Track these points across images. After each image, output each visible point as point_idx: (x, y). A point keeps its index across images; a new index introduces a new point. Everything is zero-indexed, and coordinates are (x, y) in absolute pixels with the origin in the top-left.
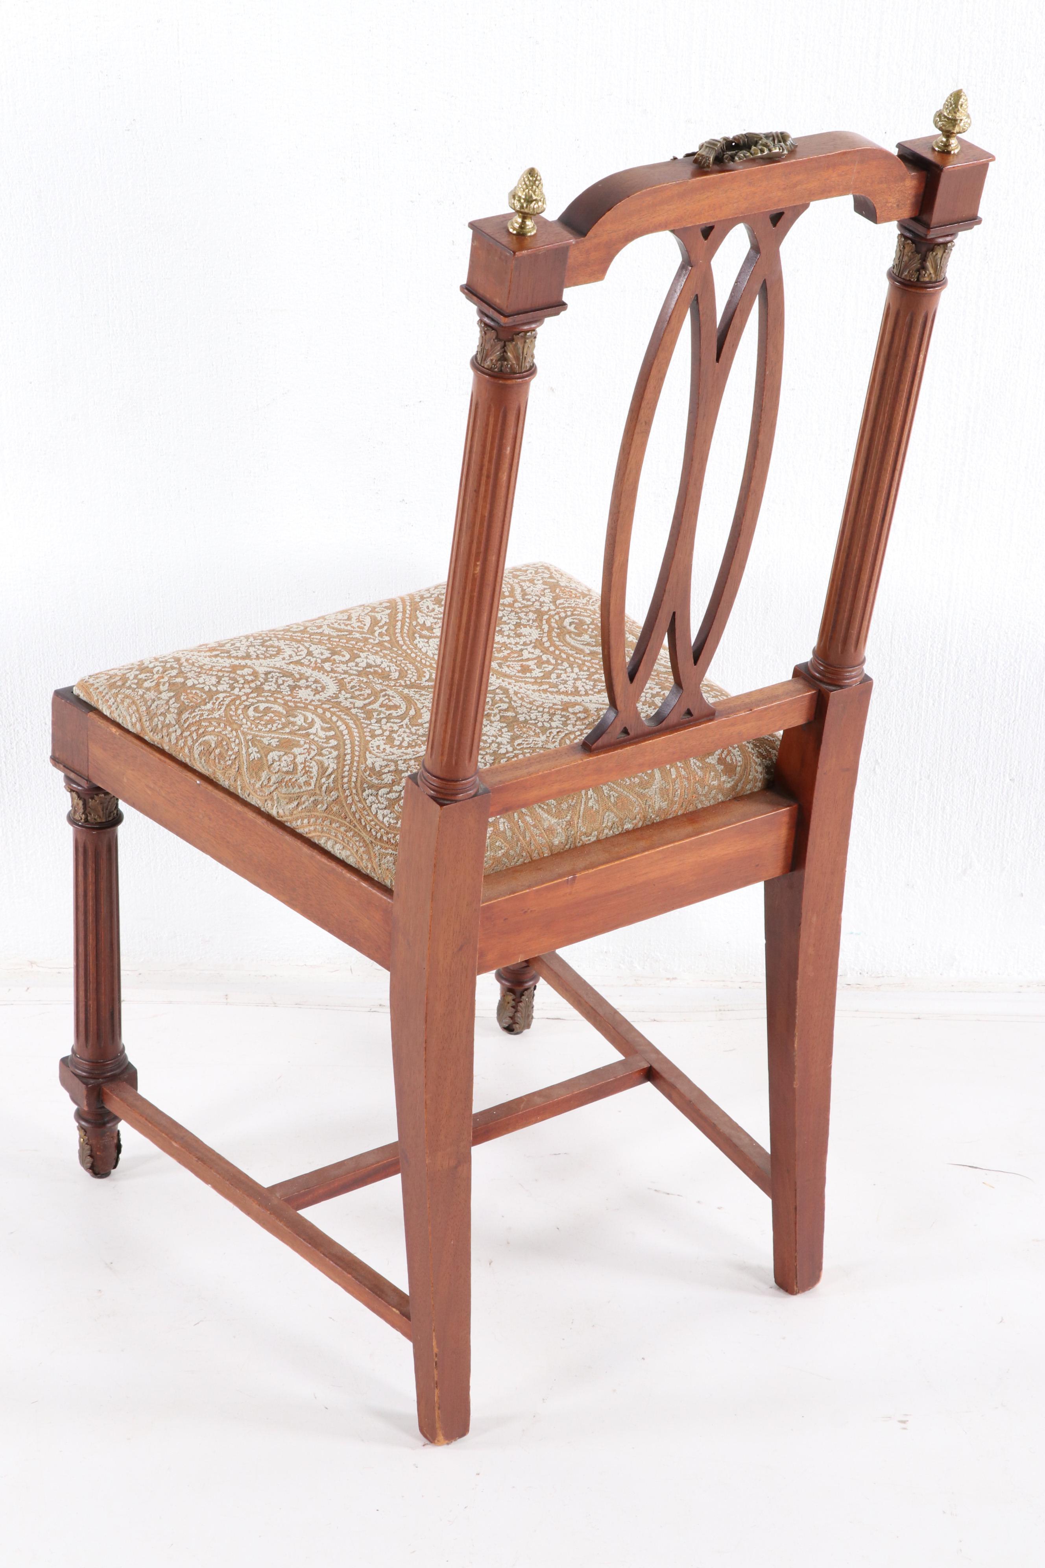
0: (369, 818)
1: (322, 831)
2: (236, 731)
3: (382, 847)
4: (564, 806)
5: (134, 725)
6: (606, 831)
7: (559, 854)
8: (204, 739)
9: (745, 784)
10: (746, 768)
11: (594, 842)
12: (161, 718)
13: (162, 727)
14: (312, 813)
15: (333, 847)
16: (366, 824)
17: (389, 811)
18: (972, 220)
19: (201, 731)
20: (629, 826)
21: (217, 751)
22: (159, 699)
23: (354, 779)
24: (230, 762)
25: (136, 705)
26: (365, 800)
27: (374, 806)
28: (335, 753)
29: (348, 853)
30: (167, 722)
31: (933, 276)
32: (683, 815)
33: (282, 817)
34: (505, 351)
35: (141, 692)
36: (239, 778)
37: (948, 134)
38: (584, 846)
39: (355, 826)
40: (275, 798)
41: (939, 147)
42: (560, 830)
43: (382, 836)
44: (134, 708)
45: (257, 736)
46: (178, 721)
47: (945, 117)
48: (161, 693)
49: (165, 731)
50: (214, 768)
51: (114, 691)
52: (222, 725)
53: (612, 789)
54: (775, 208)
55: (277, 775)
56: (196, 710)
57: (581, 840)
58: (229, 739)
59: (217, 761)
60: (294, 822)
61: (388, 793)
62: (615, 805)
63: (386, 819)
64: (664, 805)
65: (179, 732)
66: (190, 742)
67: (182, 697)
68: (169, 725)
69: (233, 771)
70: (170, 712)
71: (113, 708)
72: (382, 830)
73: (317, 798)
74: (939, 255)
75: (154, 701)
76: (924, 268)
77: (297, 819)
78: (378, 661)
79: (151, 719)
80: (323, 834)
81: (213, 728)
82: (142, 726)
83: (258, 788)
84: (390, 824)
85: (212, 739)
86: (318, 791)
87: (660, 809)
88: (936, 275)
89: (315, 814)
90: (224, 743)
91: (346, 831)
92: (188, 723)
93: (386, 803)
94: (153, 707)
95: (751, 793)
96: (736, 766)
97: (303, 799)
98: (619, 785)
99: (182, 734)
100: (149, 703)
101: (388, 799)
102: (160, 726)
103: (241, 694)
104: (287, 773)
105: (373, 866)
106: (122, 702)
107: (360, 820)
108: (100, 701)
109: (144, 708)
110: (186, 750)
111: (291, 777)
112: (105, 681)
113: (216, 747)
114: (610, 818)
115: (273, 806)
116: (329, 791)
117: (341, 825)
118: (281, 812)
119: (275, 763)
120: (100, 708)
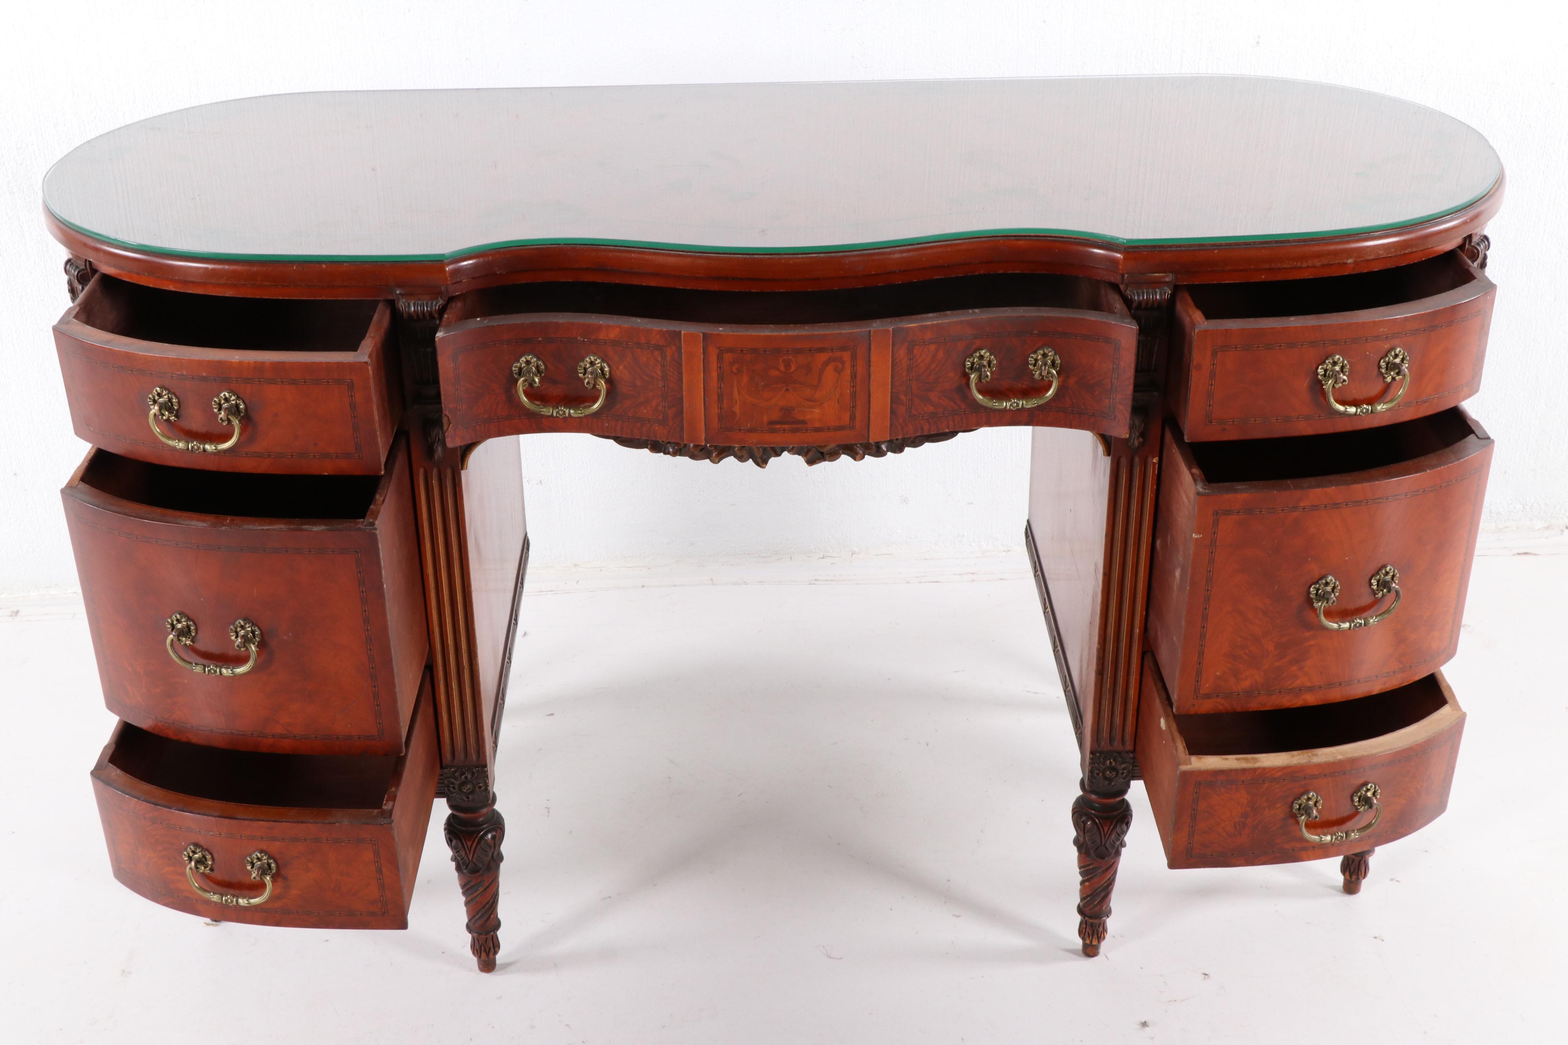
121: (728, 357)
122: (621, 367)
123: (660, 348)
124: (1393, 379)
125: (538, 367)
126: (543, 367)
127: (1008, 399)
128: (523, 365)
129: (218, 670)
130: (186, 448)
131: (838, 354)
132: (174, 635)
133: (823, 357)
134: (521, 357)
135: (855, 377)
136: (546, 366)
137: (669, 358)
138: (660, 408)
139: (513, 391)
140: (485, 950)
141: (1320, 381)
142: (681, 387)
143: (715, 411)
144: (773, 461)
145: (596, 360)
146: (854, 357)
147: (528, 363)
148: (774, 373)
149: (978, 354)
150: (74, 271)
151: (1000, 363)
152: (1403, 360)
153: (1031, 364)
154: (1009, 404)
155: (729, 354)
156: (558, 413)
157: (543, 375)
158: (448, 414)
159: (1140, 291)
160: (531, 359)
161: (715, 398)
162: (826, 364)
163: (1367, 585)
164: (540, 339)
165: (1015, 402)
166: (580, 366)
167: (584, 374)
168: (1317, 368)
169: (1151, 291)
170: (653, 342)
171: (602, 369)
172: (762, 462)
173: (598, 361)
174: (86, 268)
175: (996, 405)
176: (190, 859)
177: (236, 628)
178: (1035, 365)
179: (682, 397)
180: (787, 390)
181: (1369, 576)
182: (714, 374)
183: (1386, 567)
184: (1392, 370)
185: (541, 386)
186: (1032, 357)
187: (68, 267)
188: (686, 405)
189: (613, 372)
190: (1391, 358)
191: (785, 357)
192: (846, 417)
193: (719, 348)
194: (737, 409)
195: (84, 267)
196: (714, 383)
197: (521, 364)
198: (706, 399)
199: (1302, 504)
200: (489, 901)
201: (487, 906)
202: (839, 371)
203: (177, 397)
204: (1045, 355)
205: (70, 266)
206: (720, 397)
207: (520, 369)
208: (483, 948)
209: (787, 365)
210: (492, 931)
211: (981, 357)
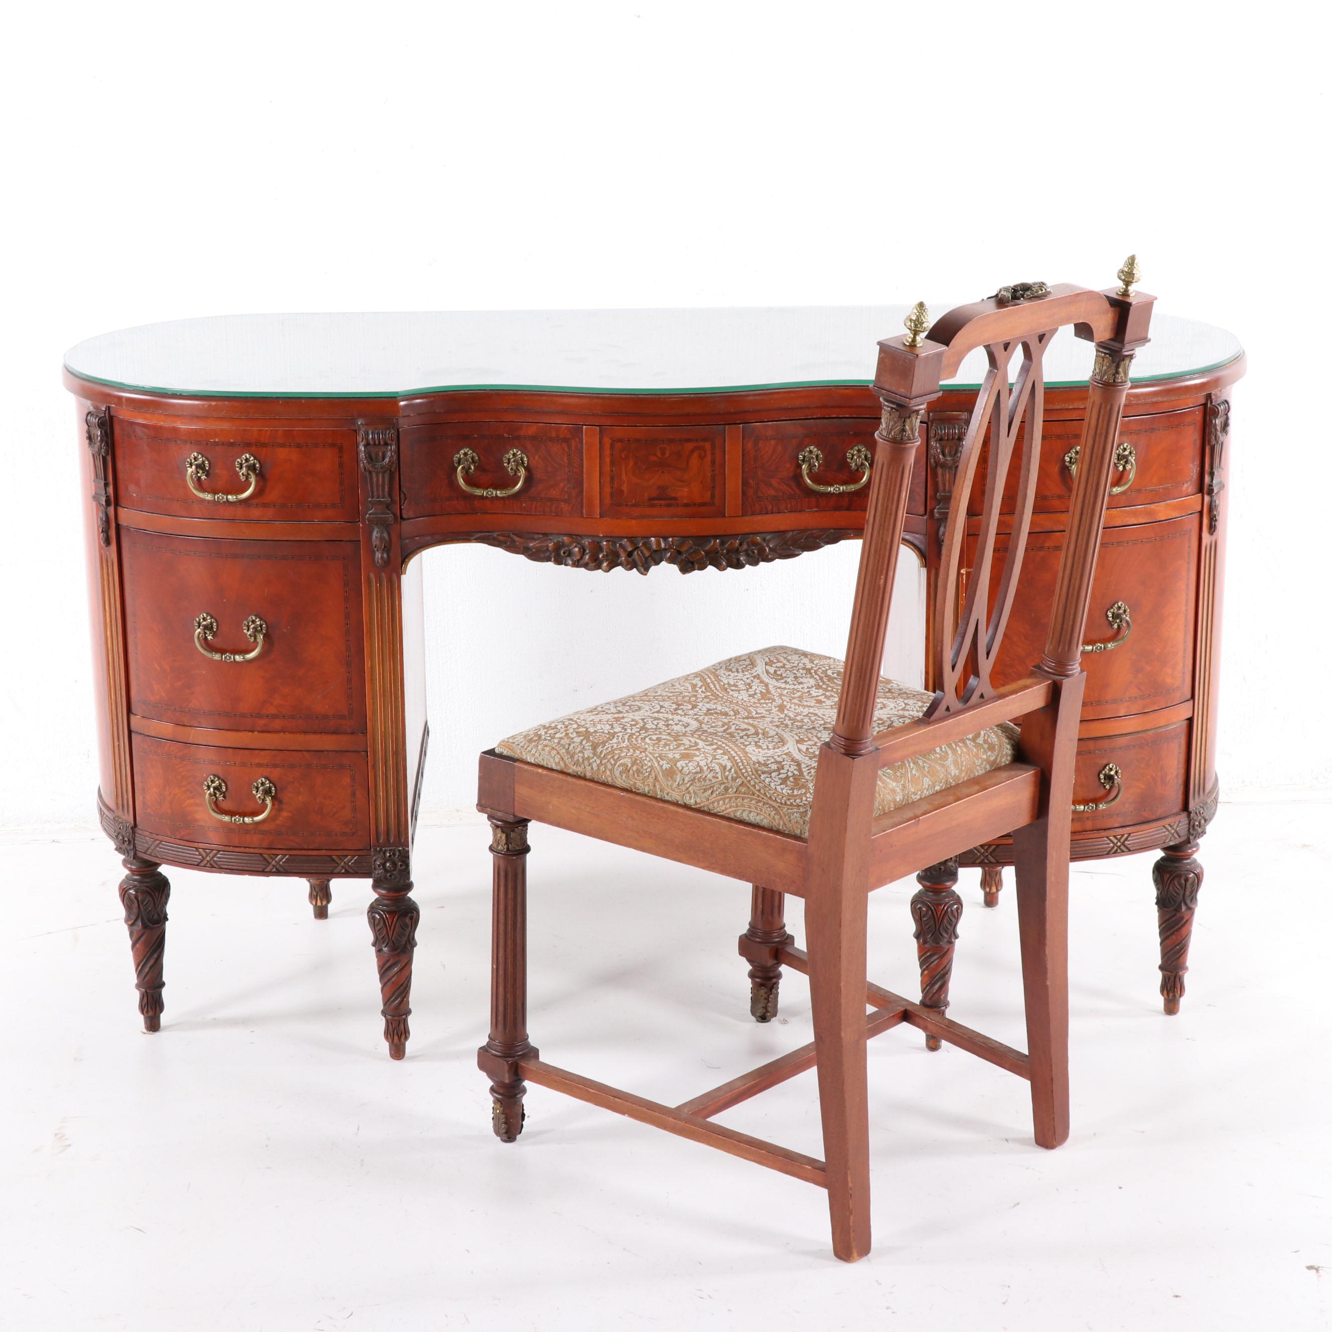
0: (771, 792)
1: (737, 806)
2: (644, 752)
3: (788, 809)
4: (898, 774)
5: (558, 764)
6: (925, 791)
7: (899, 808)
8: (621, 762)
9: (1001, 758)
10: (1000, 746)
11: (919, 800)
12: (581, 755)
13: (583, 760)
14: (726, 796)
15: (748, 816)
16: (771, 797)
17: (784, 786)
18: (1144, 340)
19: (616, 757)
20: (938, 788)
21: (635, 768)
22: (573, 742)
23: (749, 770)
24: (647, 774)
25: (556, 750)
26: (764, 781)
27: (772, 785)
28: (726, 757)
29: (762, 817)
30: (586, 756)
31: (1124, 378)
32: (969, 780)
33: (700, 804)
34: (904, 426)
35: (556, 741)
36: (657, 784)
37: (1128, 283)
38: (913, 802)
39: (763, 798)
40: (692, 791)
41: (1120, 292)
42: (899, 791)
43: (785, 802)
44: (555, 752)
45: (662, 754)
46: (595, 754)
47: (1126, 272)
48: (573, 739)
49: (586, 763)
50: (634, 780)
51: (533, 744)
52: (631, 750)
53: (924, 762)
54: (1041, 331)
55: (689, 776)
56: (607, 744)
57: (911, 798)
58: (641, 758)
59: (636, 775)
60: (711, 805)
61: (779, 775)
62: (929, 772)
63: (784, 791)
64: (957, 772)
65: (598, 762)
66: (609, 767)
67: (591, 739)
68: (588, 758)
69: (651, 780)
70: (586, 750)
71: (537, 755)
72: (784, 798)
73: (726, 785)
74: (1127, 364)
75: (569, 745)
76: (1117, 372)
77: (713, 803)
78: (714, 707)
79: (572, 757)
80: (738, 808)
81: (625, 754)
82: (565, 763)
83: (676, 787)
84: (788, 794)
85: (628, 761)
86: (725, 781)
87: (955, 775)
88: (1125, 378)
89: (728, 796)
90: (638, 762)
91: (757, 803)
92: (603, 754)
93: (780, 781)
94: (571, 748)
95: (1005, 765)
96: (995, 745)
97: (715, 788)
98: (928, 759)
99: (601, 762)
100: (567, 747)
101: (780, 779)
102: (581, 760)
103: (633, 732)
104: (696, 773)
105: (784, 823)
106: (543, 750)
107: (765, 793)
108: (523, 753)
109: (564, 751)
110: (608, 773)
111: (700, 775)
112: (522, 739)
113: (632, 766)
114: (927, 782)
115: (691, 798)
116: (734, 779)
117: (752, 800)
118: (698, 800)
119: (684, 769)
120: (524, 757)
121: (618, 445)
122: (537, 458)
123: (566, 441)
124: (1124, 467)
125: (473, 458)
126: (477, 458)
127: (831, 485)
128: (462, 456)
129: (232, 657)
130: (213, 499)
131: (702, 444)
132: (201, 629)
133: (690, 446)
134: (461, 450)
135: (715, 463)
136: (479, 458)
137: (573, 448)
138: (566, 489)
139: (454, 478)
140: (397, 1033)
141: (1067, 467)
142: (582, 471)
143: (607, 490)
144: (653, 569)
145: (518, 452)
146: (713, 447)
147: (465, 454)
148: (653, 458)
149: (808, 449)
150: (95, 419)
151: (825, 458)
152: (1130, 453)
153: (849, 458)
154: (832, 489)
155: (620, 444)
156: (487, 493)
157: (477, 464)
158: (405, 491)
159: (943, 427)
160: (468, 451)
161: (608, 479)
162: (692, 451)
163: (1105, 617)
164: (475, 436)
165: (837, 487)
166: (506, 457)
167: (508, 464)
168: (1064, 457)
169: (951, 426)
170: (561, 436)
171: (522, 459)
172: (645, 570)
173: (519, 452)
174: (105, 416)
175: (822, 488)
176: (209, 787)
177: (248, 623)
178: (852, 459)
179: (583, 480)
180: (663, 472)
181: (1105, 610)
182: (608, 460)
183: (1118, 602)
184: (1121, 460)
185: (475, 473)
186: (850, 453)
187: (89, 418)
188: (585, 486)
189: (530, 462)
190: (1121, 452)
191: (662, 446)
192: (708, 495)
193: (611, 439)
194: (625, 488)
195: (103, 415)
196: (607, 469)
197: (460, 456)
198: (602, 480)
199: (1047, 545)
200: (404, 982)
201: (402, 988)
202: (701, 458)
203: (208, 461)
204: (859, 451)
205: (91, 416)
206: (612, 479)
207: (460, 459)
208: (395, 1031)
209: (663, 453)
210: (404, 1015)
211: (811, 452)
